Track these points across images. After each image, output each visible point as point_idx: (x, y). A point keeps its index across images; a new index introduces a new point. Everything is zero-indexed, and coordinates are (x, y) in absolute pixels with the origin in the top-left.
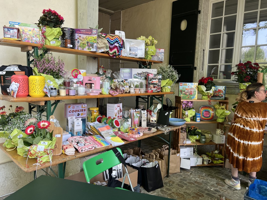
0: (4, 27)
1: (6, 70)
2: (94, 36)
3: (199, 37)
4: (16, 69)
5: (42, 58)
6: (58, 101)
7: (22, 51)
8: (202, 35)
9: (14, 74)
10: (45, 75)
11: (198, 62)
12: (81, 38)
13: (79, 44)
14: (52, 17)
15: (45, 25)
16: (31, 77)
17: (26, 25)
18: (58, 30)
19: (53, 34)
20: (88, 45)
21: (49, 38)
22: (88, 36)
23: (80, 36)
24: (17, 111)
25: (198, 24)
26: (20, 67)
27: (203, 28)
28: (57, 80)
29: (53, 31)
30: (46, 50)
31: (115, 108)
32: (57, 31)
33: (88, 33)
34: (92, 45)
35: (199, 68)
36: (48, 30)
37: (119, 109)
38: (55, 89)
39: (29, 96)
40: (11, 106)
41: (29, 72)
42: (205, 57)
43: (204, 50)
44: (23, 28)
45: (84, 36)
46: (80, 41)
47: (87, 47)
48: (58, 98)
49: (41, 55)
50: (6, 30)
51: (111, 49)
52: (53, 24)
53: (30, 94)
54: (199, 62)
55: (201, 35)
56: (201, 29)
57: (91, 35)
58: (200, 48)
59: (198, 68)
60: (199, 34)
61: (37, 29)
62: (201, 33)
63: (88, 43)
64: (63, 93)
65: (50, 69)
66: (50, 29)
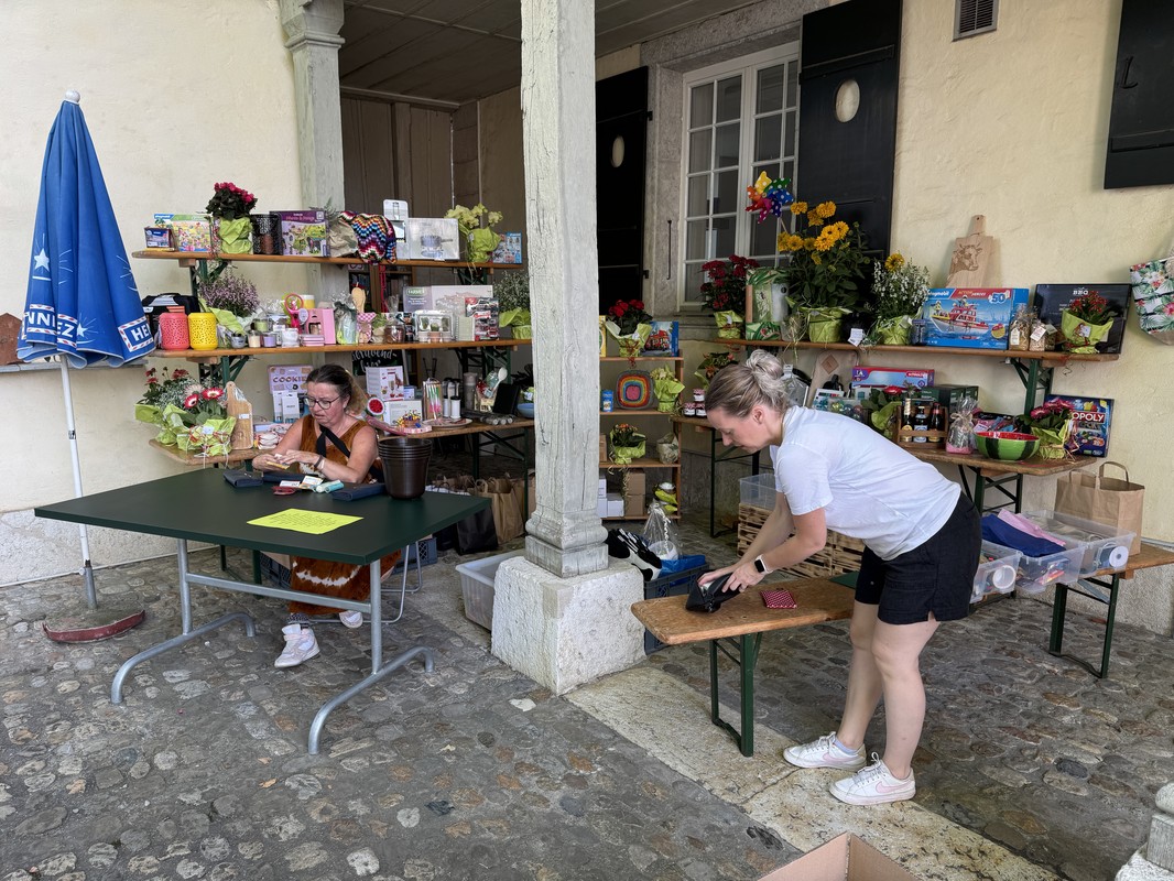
0: (146, 229)
1: (154, 304)
2: (320, 225)
3: (653, 187)
4: (168, 301)
5: (214, 279)
6: (247, 357)
7: (181, 266)
8: (659, 180)
9: (167, 311)
10: (216, 311)
11: (651, 256)
12: (296, 231)
13: (292, 243)
14: (230, 200)
15: (218, 215)
16: (192, 316)
17: (184, 218)
18: (243, 224)
19: (234, 231)
20: (310, 245)
21: (229, 240)
22: (308, 225)
23: (294, 227)
24: (176, 376)
25: (649, 150)
26: (177, 297)
27: (661, 162)
28: (240, 318)
29: (234, 226)
30: (225, 262)
31: (382, 377)
32: (241, 223)
33: (307, 218)
34: (317, 244)
35: (656, 274)
36: (223, 224)
37: (394, 379)
38: (240, 335)
39: (190, 348)
40: (166, 369)
41: (191, 305)
42: (676, 240)
43: (670, 222)
44: (179, 223)
45: (302, 226)
46: (294, 237)
47: (308, 249)
48: (246, 351)
49: (212, 274)
50: (149, 233)
51: (363, 248)
52: (232, 213)
53: (193, 345)
54: (654, 256)
55: (656, 181)
56: (656, 163)
57: (313, 222)
58: (655, 218)
59: (653, 272)
60: (653, 178)
61: (205, 224)
62: (656, 175)
63: (309, 239)
64: (254, 342)
65: (227, 300)
66: (227, 222)
